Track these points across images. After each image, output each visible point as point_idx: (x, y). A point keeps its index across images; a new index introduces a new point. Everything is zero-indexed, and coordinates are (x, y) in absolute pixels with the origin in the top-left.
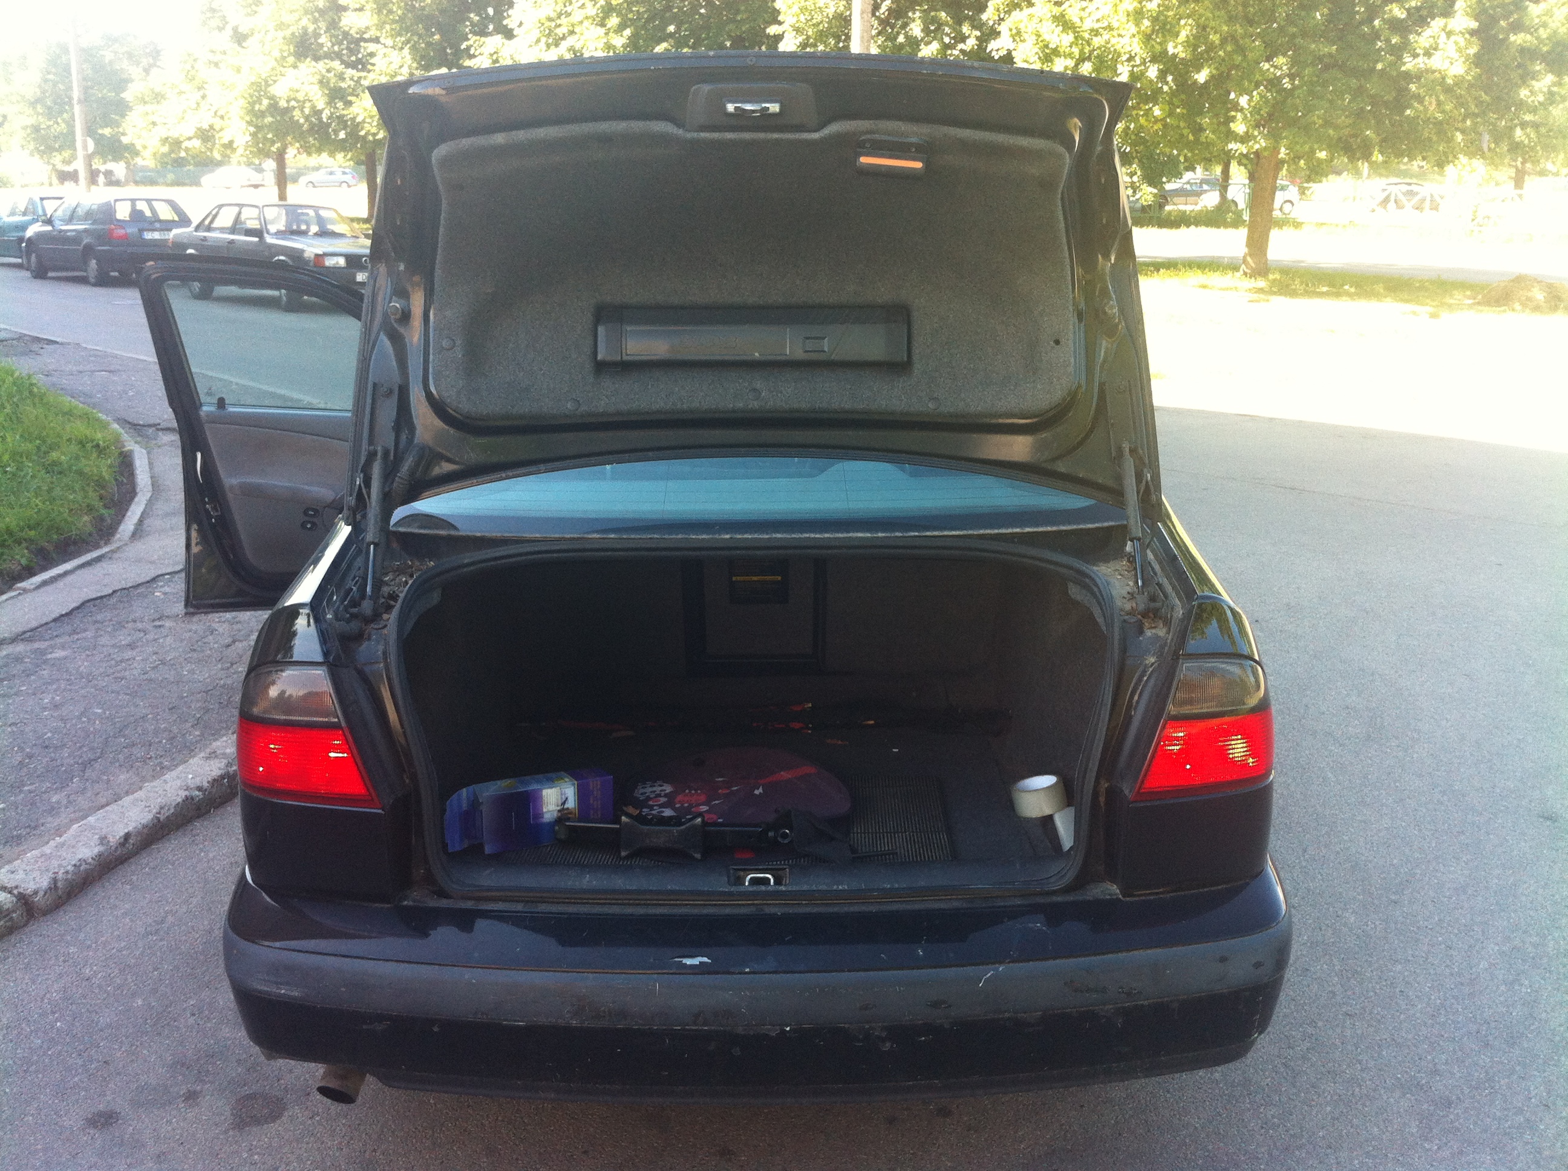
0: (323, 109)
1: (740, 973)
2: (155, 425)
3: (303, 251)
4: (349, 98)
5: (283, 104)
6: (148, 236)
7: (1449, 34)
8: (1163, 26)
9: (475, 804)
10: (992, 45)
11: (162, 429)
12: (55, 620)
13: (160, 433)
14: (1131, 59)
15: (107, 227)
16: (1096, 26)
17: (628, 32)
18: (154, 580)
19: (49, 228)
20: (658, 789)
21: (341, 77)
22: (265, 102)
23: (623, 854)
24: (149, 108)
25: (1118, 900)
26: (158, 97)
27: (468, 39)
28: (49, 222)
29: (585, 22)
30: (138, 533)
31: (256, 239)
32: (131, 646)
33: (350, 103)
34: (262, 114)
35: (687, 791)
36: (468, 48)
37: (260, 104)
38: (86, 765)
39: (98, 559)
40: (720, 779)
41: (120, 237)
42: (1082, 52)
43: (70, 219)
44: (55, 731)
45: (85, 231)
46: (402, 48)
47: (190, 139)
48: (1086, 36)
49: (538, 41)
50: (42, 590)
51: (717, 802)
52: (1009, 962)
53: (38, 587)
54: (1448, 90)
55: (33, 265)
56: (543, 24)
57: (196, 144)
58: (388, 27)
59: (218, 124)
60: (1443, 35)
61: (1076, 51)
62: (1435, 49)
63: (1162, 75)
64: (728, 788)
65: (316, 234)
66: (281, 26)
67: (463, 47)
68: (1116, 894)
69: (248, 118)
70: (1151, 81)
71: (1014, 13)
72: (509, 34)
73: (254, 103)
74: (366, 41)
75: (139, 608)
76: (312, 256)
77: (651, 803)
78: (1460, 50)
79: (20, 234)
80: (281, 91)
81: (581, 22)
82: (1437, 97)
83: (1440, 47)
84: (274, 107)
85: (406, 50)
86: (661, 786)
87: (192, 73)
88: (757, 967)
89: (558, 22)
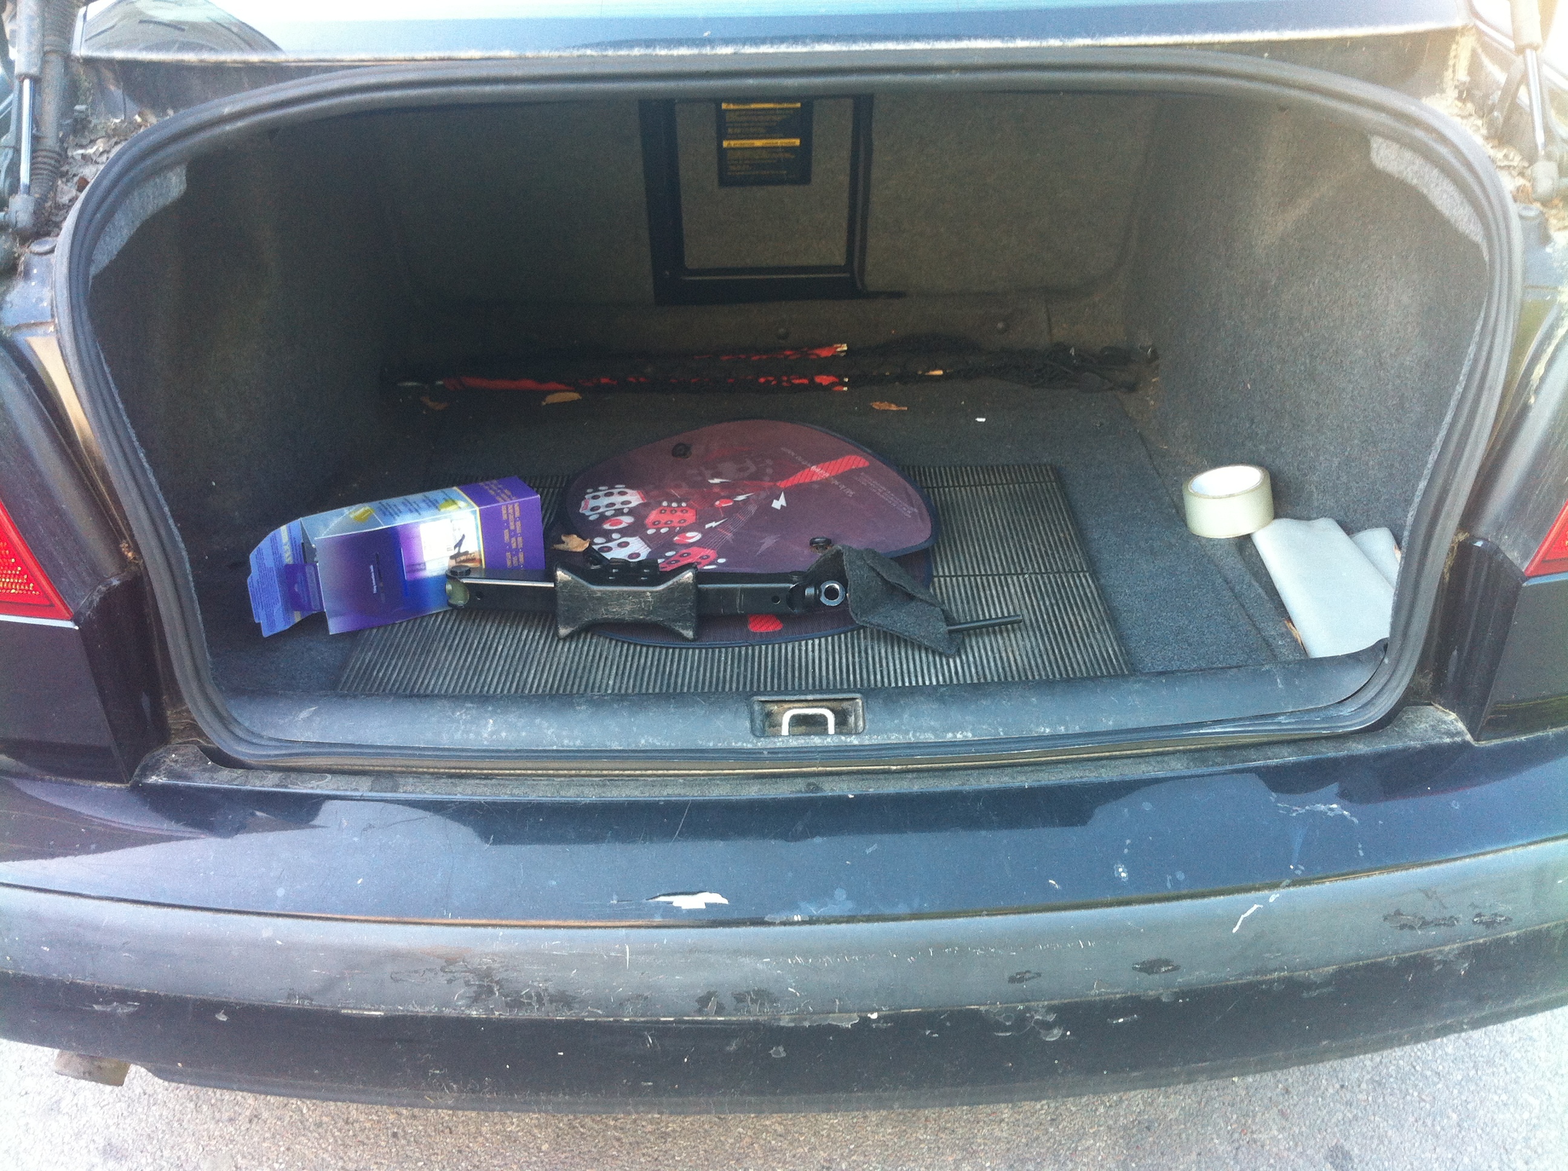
1: (784, 924)
9: (304, 550)
20: (617, 499)
23: (563, 631)
25: (1465, 745)
35: (665, 504)
40: (717, 481)
51: (714, 524)
52: (1288, 886)
64: (730, 497)
68: (1459, 733)
77: (607, 526)
86: (622, 493)
88: (814, 911)
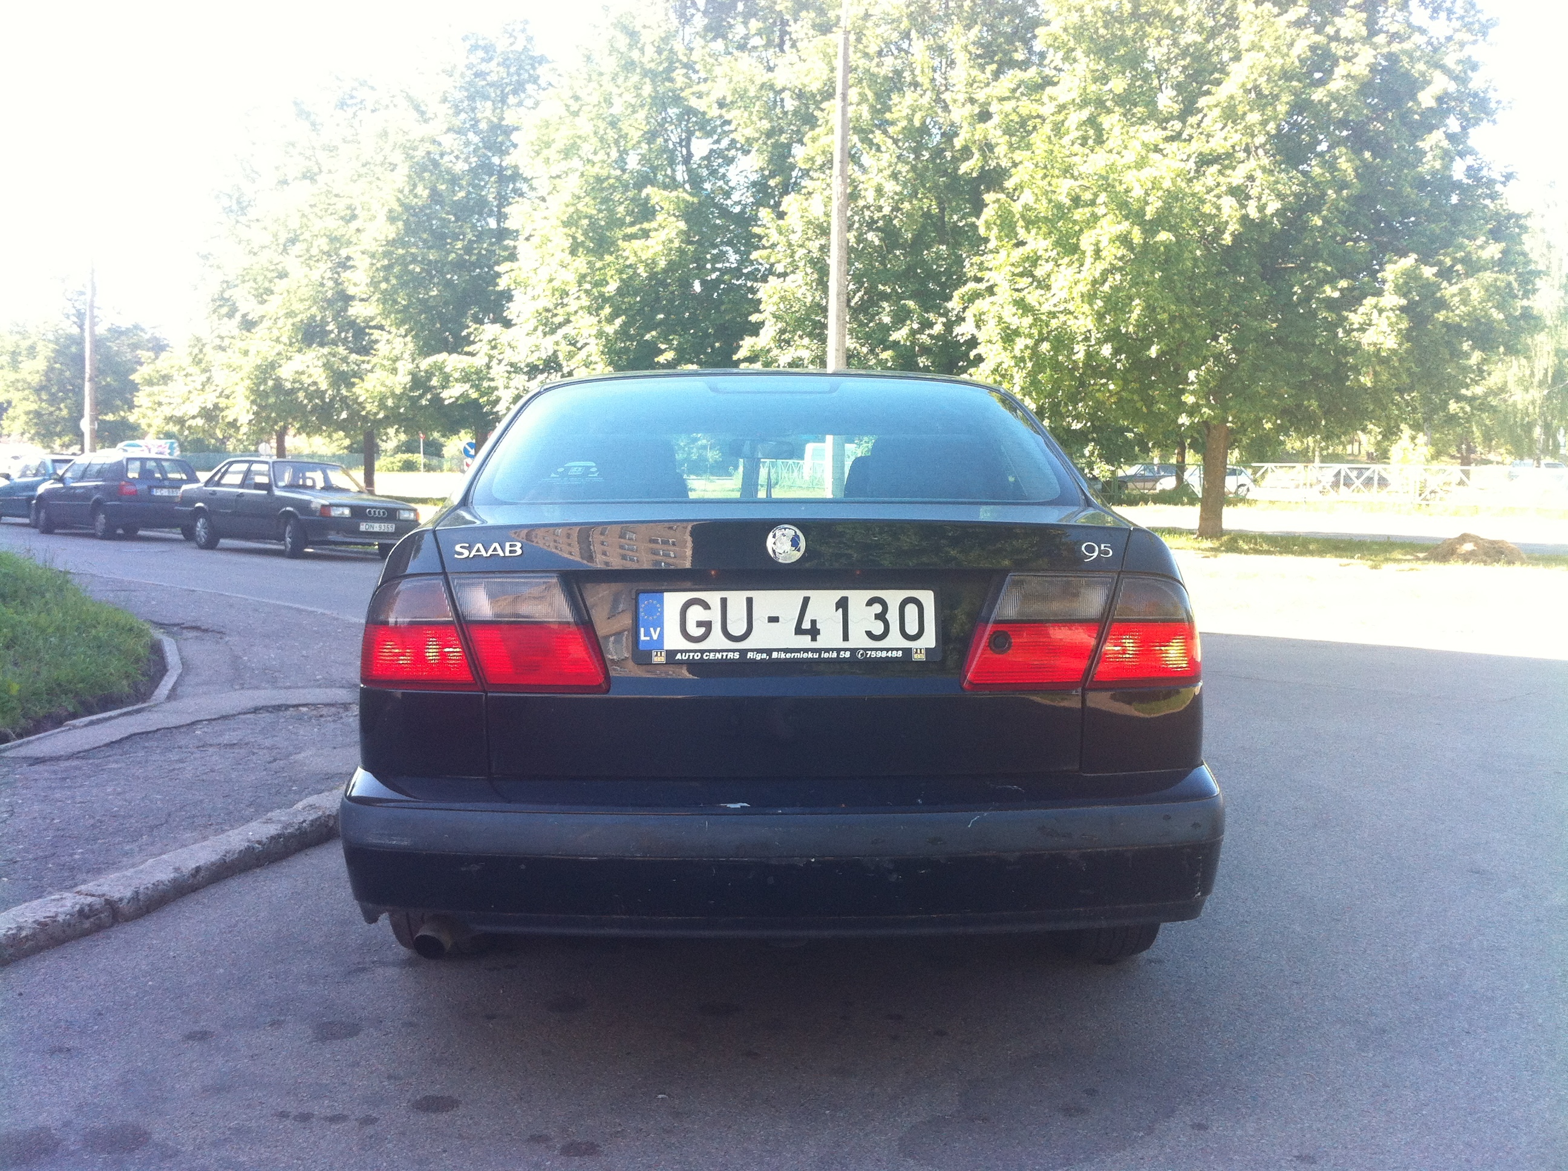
0: (327, 390)
2: (178, 625)
3: (310, 502)
4: (353, 380)
5: (288, 385)
6: (157, 492)
7: (1381, 311)
8: (1116, 305)
10: (957, 330)
11: (187, 628)
12: (107, 745)
13: (185, 631)
14: (1087, 339)
15: (116, 483)
16: (1053, 309)
17: (619, 321)
18: (193, 723)
19: (61, 485)
21: (345, 360)
22: (270, 383)
24: (155, 389)
26: (166, 379)
27: (468, 327)
28: (61, 479)
29: (580, 312)
30: (172, 695)
31: (265, 492)
32: (181, 761)
33: (353, 385)
34: (265, 395)
36: (469, 334)
37: (266, 384)
38: (152, 828)
39: (138, 711)
41: (130, 494)
42: (1040, 333)
43: (83, 477)
44: (121, 807)
45: (97, 487)
46: (406, 336)
47: (194, 417)
48: (1044, 317)
49: (535, 329)
50: (89, 728)
53: (86, 726)
54: (1384, 361)
55: (41, 523)
56: (540, 314)
57: (200, 422)
58: (393, 316)
59: (223, 402)
60: (1375, 312)
61: (1035, 332)
62: (1369, 325)
63: (1116, 352)
65: (322, 488)
66: (290, 314)
67: (464, 333)
69: (252, 398)
70: (1106, 360)
71: (977, 301)
72: (508, 324)
73: (260, 383)
74: (371, 328)
75: (182, 740)
76: (319, 507)
78: (1391, 325)
79: (31, 493)
80: (286, 372)
81: (576, 312)
82: (1374, 368)
83: (1373, 322)
84: (278, 386)
85: (409, 338)
87: (200, 356)
89: (555, 312)
